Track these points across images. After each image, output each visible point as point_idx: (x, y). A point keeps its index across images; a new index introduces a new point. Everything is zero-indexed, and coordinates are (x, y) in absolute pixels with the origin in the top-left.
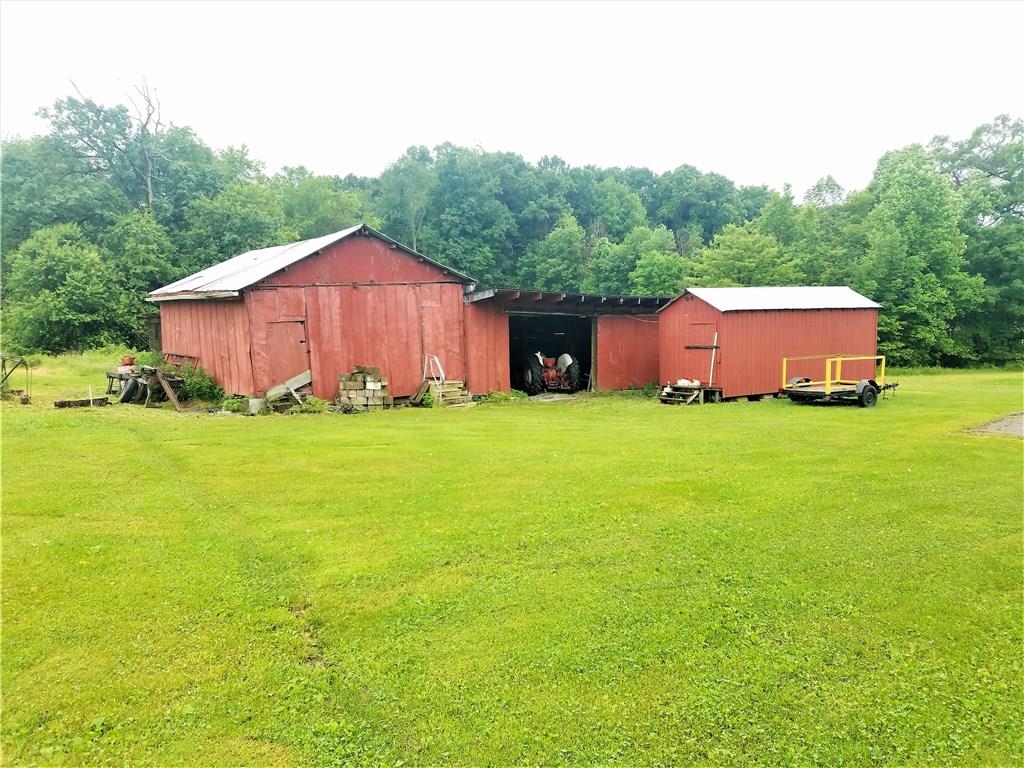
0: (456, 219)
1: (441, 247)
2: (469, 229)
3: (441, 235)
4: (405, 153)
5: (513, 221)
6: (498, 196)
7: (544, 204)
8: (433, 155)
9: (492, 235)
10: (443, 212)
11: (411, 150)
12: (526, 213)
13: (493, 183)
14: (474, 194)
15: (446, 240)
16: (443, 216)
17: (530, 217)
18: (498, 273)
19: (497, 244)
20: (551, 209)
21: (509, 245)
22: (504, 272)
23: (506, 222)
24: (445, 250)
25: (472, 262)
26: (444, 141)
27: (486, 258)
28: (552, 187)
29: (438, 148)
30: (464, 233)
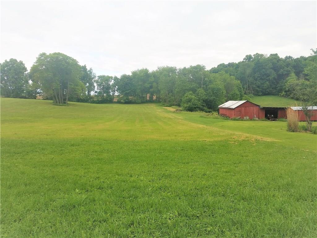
0: (259, 75)
1: (254, 83)
2: (263, 78)
3: (255, 79)
4: (245, 57)
5: (275, 75)
6: (272, 68)
7: (285, 70)
8: (253, 57)
9: (269, 79)
10: (256, 74)
11: (247, 56)
12: (280, 72)
13: (270, 65)
14: (264, 68)
15: (256, 81)
16: (255, 75)
17: (281, 73)
18: (271, 89)
19: (271, 81)
20: (287, 71)
21: (275, 81)
22: (272, 89)
23: (274, 75)
24: (255, 84)
25: (263, 86)
26: (256, 53)
27: (268, 85)
28: (288, 65)
29: (254, 55)
30: (261, 79)
